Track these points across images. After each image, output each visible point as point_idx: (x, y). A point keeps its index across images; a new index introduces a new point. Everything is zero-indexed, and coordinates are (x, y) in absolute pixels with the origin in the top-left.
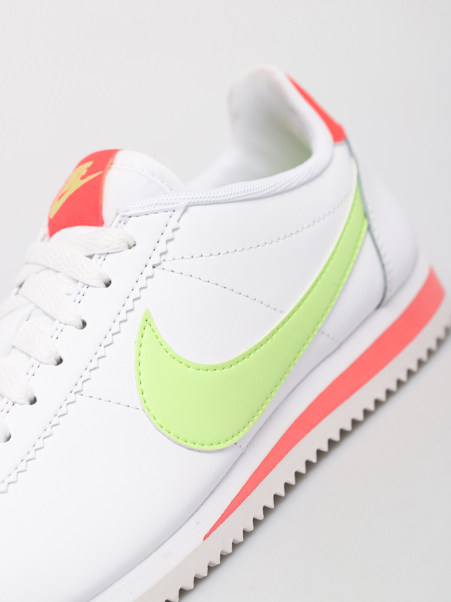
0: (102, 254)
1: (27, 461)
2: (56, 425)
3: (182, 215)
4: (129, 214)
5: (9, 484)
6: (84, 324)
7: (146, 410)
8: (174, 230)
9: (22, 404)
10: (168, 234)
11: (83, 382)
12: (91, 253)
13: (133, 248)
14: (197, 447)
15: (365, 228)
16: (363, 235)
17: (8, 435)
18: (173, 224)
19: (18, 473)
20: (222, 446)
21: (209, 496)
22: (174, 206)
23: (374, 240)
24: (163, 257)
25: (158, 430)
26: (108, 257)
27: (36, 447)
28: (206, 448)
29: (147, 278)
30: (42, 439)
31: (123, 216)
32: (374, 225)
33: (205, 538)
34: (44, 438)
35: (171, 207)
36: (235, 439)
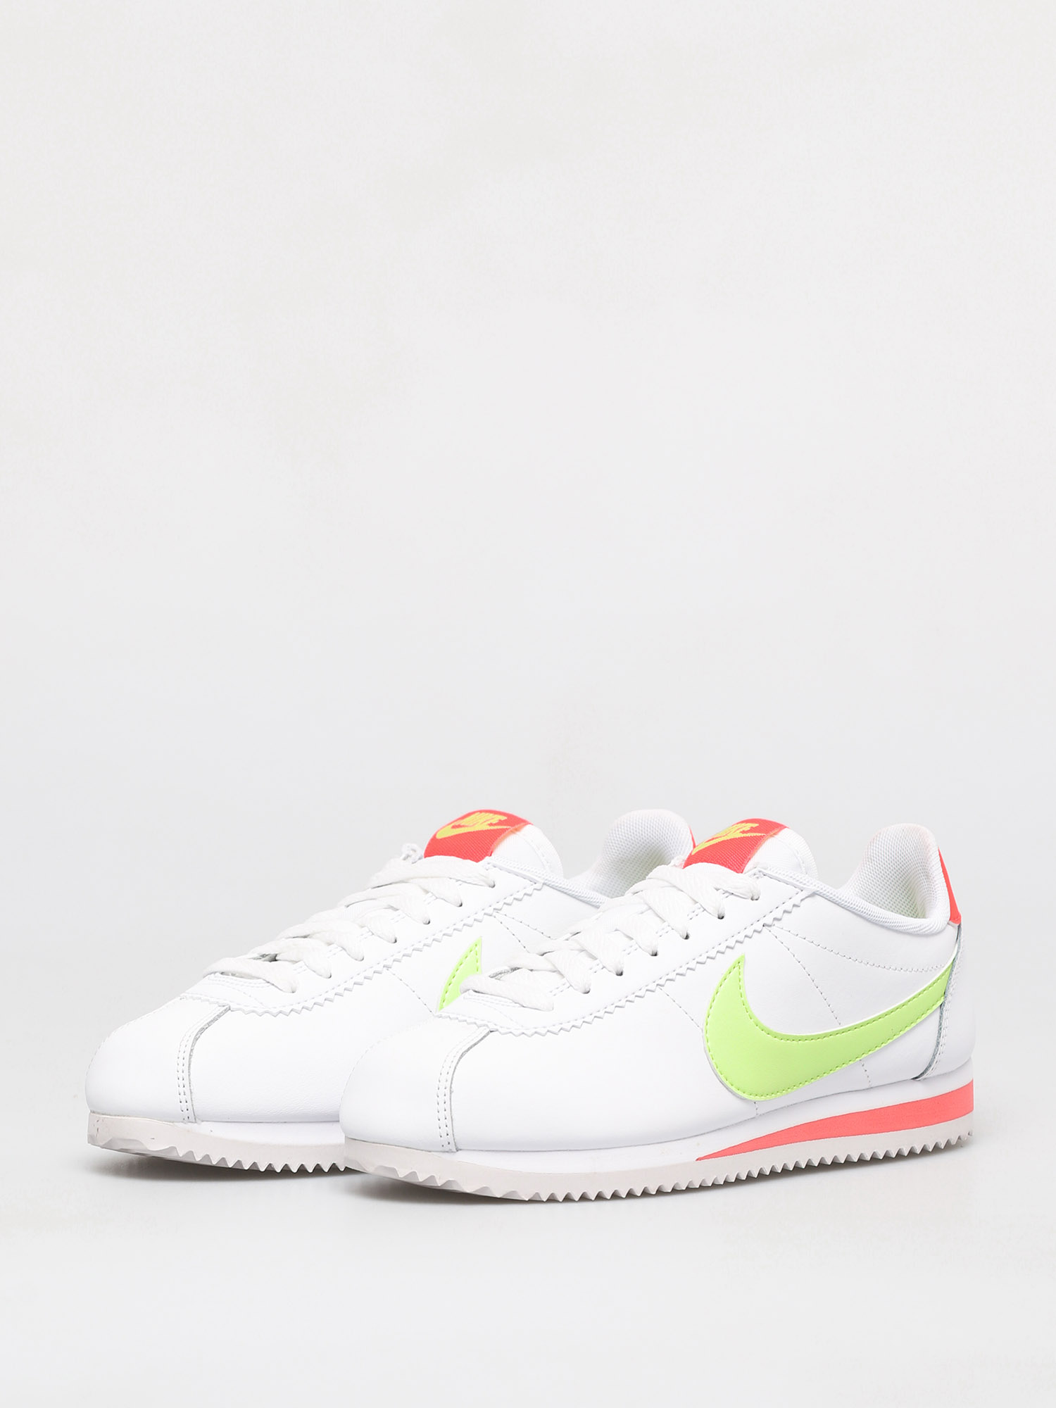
0: (727, 892)
1: (595, 1017)
2: (630, 1001)
3: (807, 897)
4: (765, 872)
5: (573, 1026)
6: (687, 937)
7: (704, 1031)
8: (794, 906)
9: (610, 971)
10: (788, 906)
11: (667, 980)
12: (718, 887)
13: (755, 901)
14: (727, 1083)
15: (939, 1003)
16: (935, 1007)
17: (588, 990)
18: (796, 900)
19: (584, 1022)
20: (745, 1096)
21: (715, 1131)
22: (804, 886)
23: (941, 1017)
24: (775, 922)
25: (705, 1051)
26: (732, 896)
27: (606, 1010)
28: (733, 1088)
29: (755, 931)
30: (614, 1006)
31: (760, 872)
32: (947, 1007)
33: (697, 1160)
34: (616, 1007)
35: (801, 885)
36: (758, 1098)
